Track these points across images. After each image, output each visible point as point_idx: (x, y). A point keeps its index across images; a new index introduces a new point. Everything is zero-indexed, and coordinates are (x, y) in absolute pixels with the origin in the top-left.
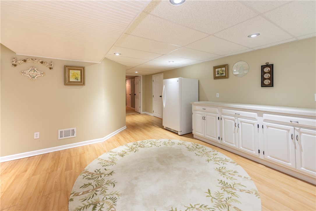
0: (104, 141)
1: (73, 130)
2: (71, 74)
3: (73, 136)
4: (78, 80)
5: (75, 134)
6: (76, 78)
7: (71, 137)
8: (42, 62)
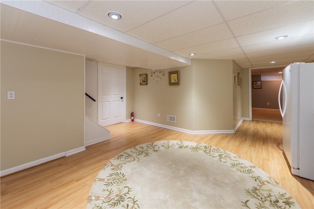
0: (194, 134)
1: (174, 117)
2: (172, 78)
3: (174, 122)
4: (176, 81)
5: (175, 120)
6: (175, 80)
7: (173, 121)
8: (160, 72)
